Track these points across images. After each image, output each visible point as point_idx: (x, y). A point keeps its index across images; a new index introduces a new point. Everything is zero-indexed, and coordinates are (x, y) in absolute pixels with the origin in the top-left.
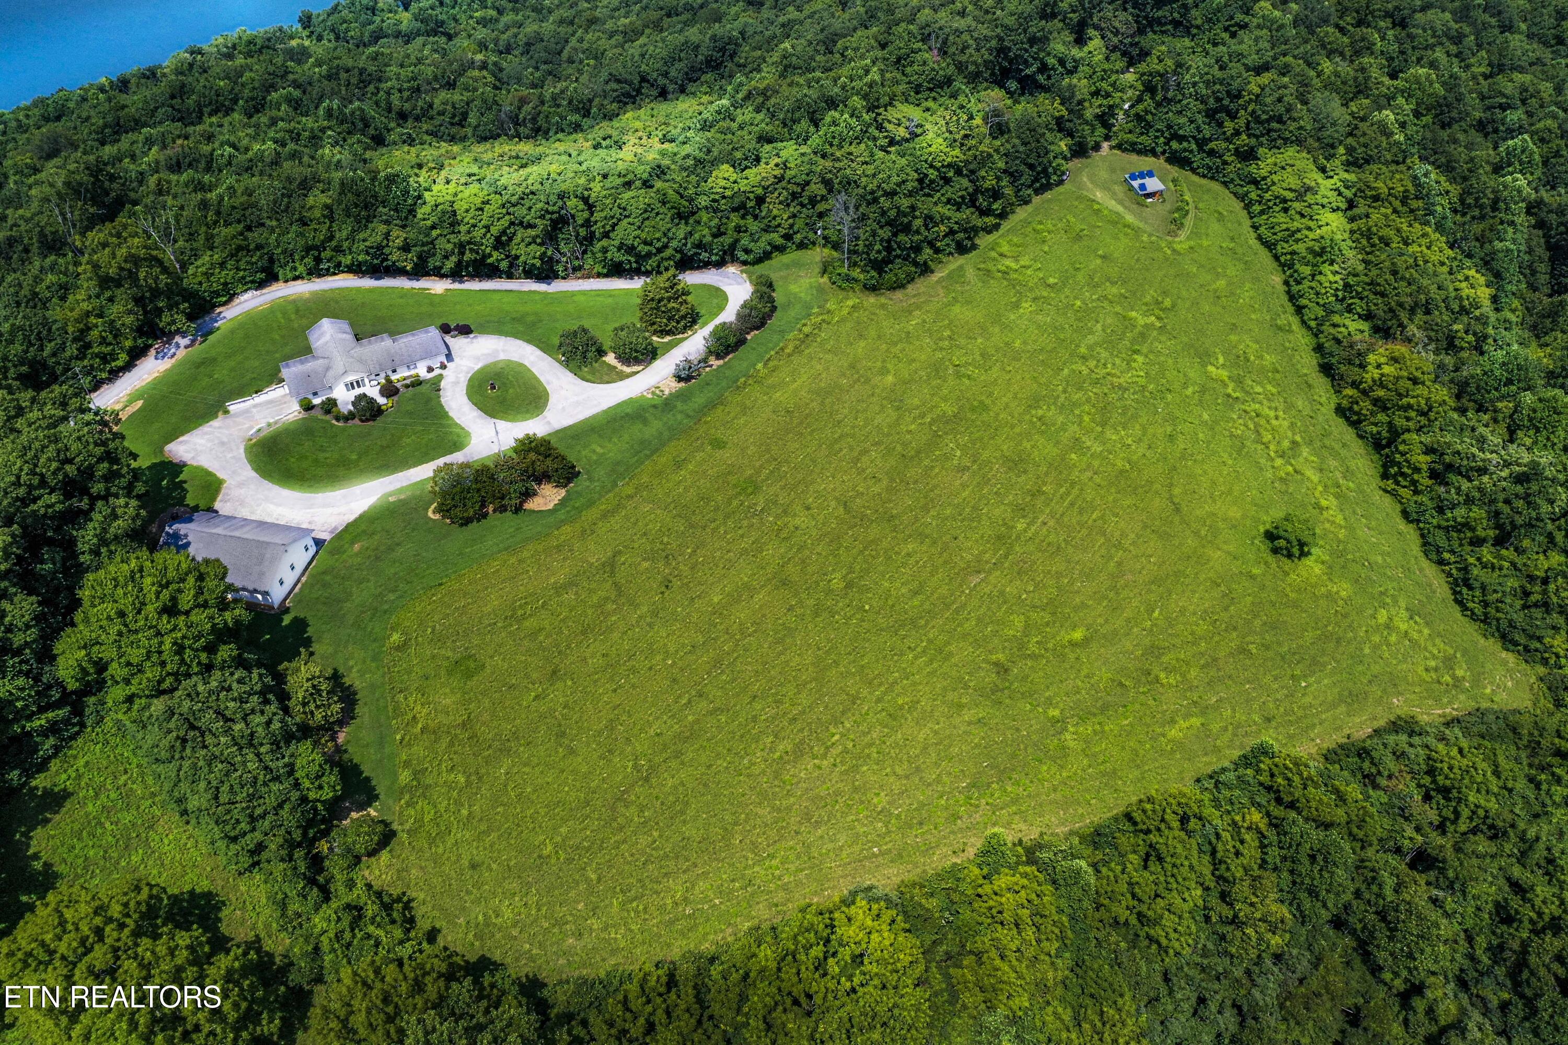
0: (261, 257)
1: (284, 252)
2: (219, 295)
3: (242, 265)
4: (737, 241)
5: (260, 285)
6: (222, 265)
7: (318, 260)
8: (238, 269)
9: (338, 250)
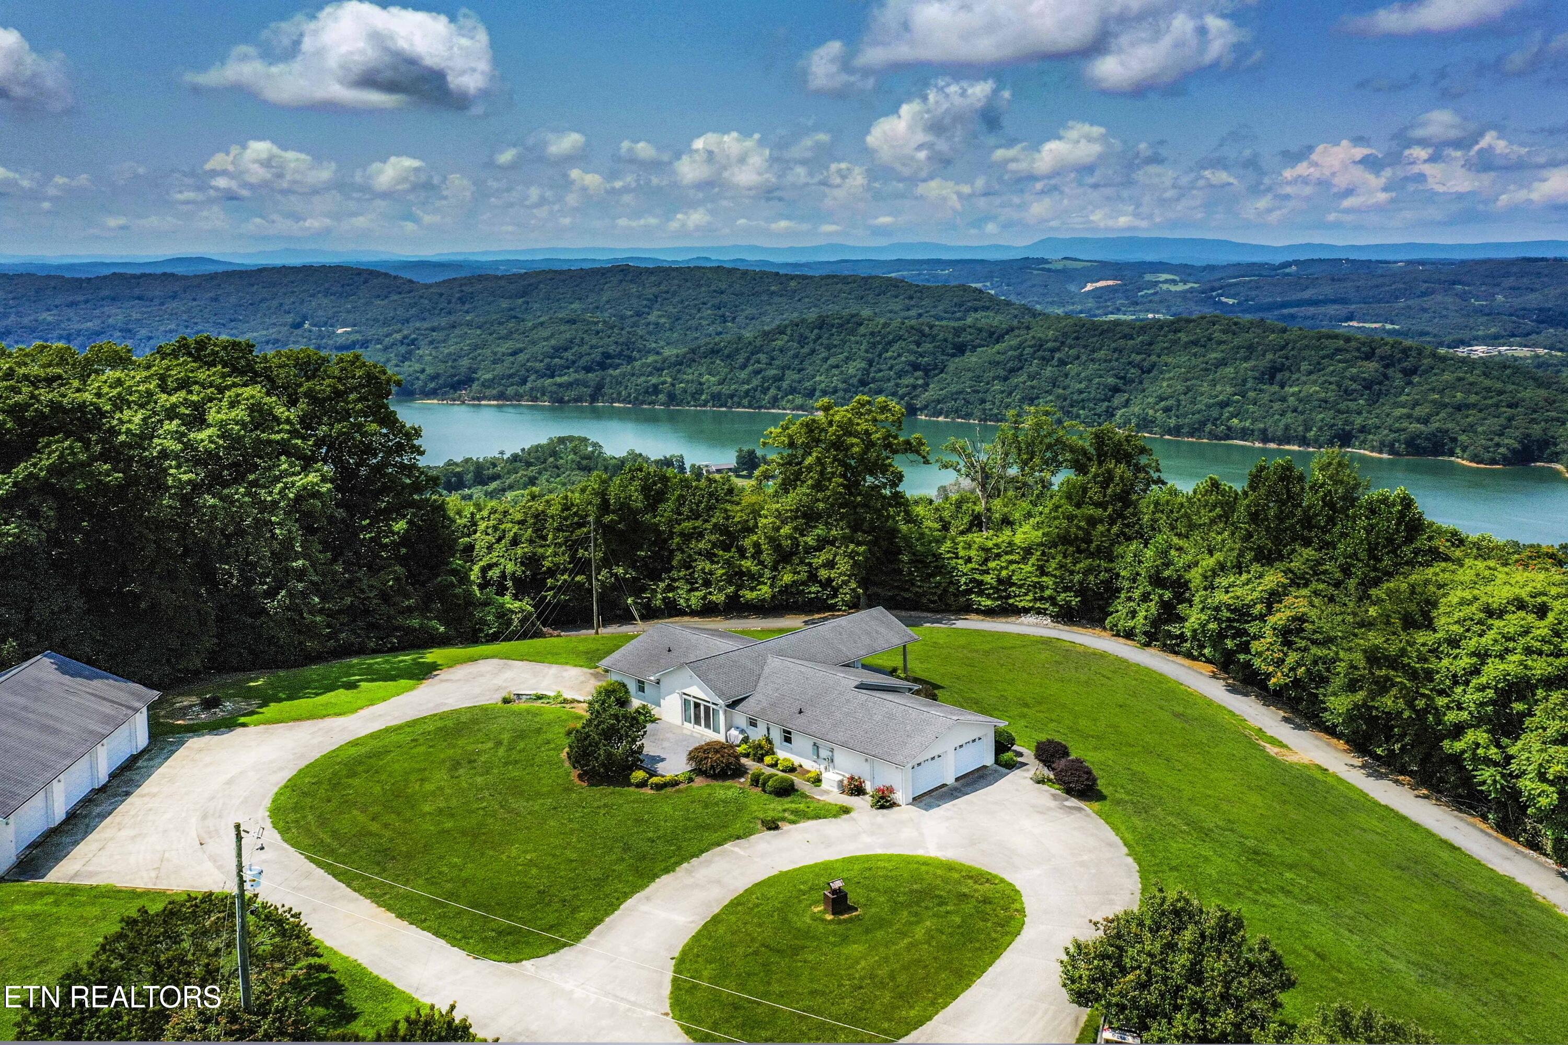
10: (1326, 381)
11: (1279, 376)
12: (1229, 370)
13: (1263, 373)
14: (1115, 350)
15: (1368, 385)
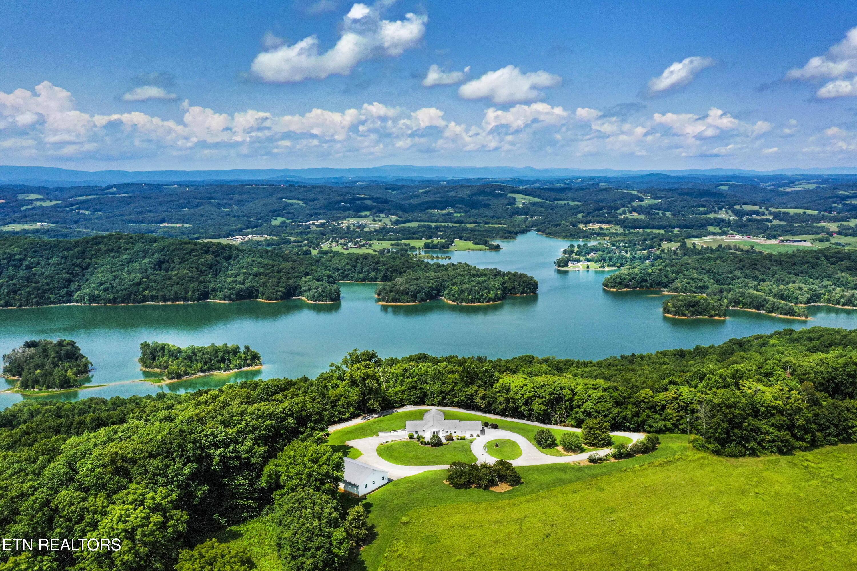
1: (431, 393)
10: (190, 267)
11: (164, 266)
12: (136, 264)
13: (155, 265)
14: (62, 257)
15: (211, 267)
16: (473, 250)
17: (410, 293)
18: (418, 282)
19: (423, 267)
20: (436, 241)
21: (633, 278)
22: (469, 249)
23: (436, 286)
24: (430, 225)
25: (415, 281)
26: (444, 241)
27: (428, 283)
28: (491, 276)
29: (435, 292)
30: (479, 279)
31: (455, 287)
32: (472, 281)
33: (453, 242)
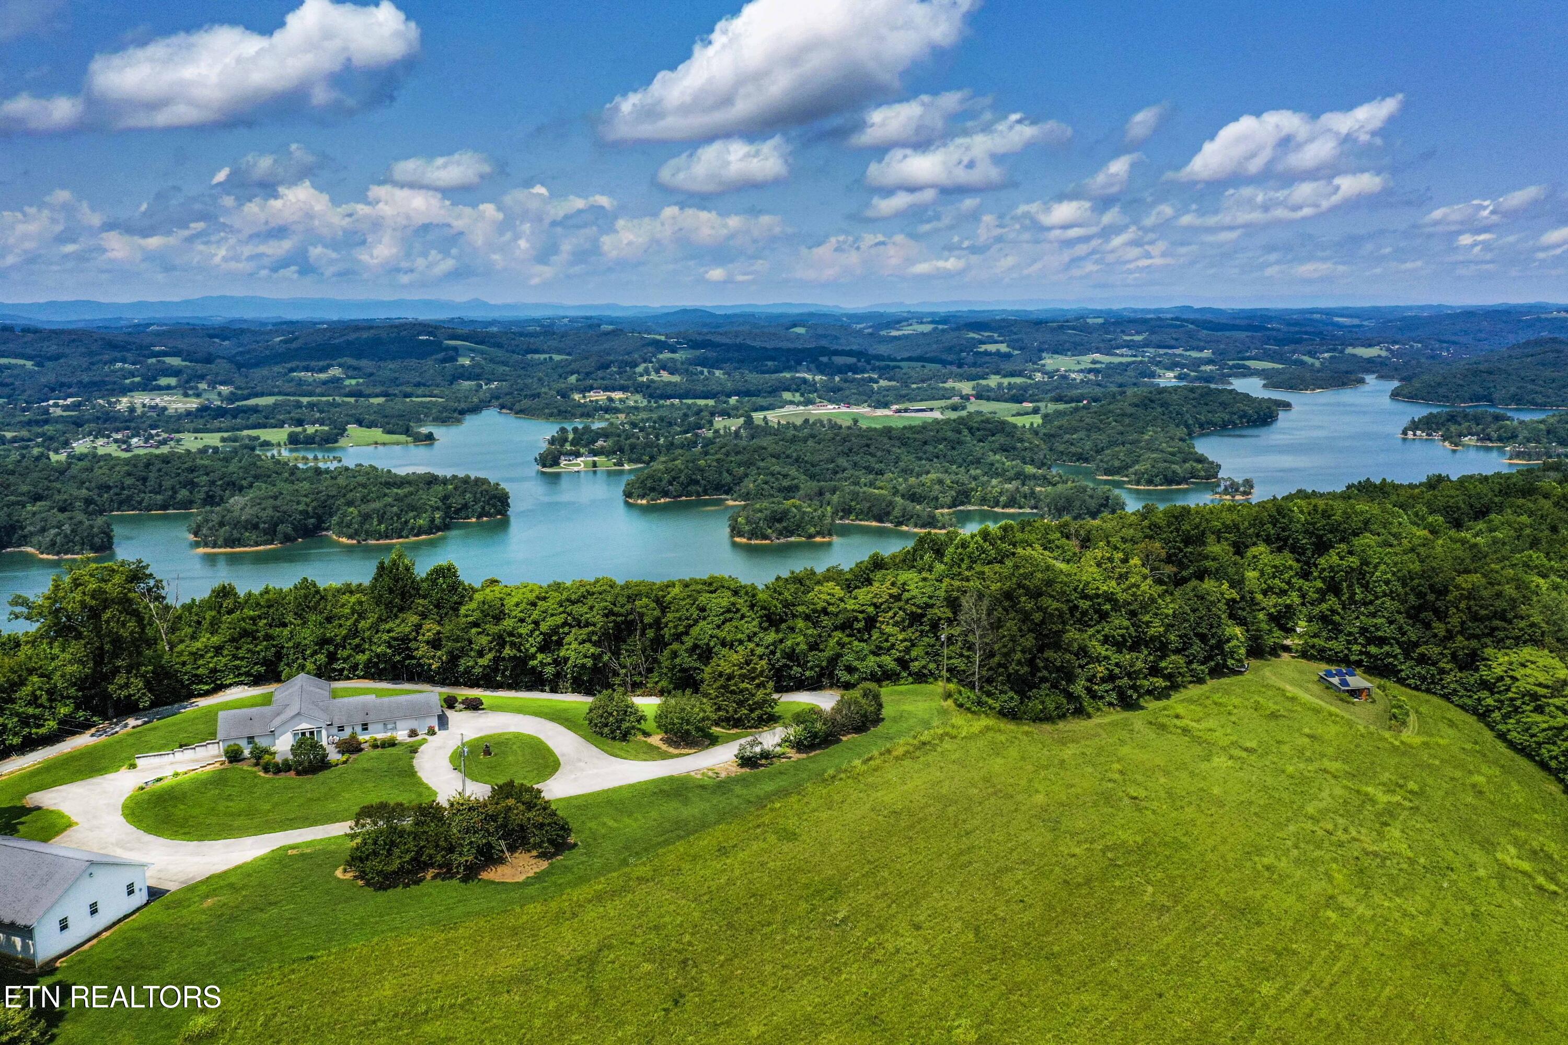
0: (267, 648)
1: (297, 645)
2: (201, 682)
3: (241, 653)
4: (839, 656)
5: (257, 681)
6: (218, 650)
7: (332, 657)
8: (235, 657)
9: (358, 649)
16: (384, 444)
17: (262, 526)
18: (278, 503)
19: (286, 475)
20: (310, 429)
21: (674, 479)
22: (376, 443)
23: (315, 508)
24: (298, 402)
25: (271, 501)
26: (326, 428)
27: (298, 503)
28: (421, 485)
29: (312, 521)
30: (399, 491)
31: (351, 509)
32: (385, 495)
33: (345, 430)
